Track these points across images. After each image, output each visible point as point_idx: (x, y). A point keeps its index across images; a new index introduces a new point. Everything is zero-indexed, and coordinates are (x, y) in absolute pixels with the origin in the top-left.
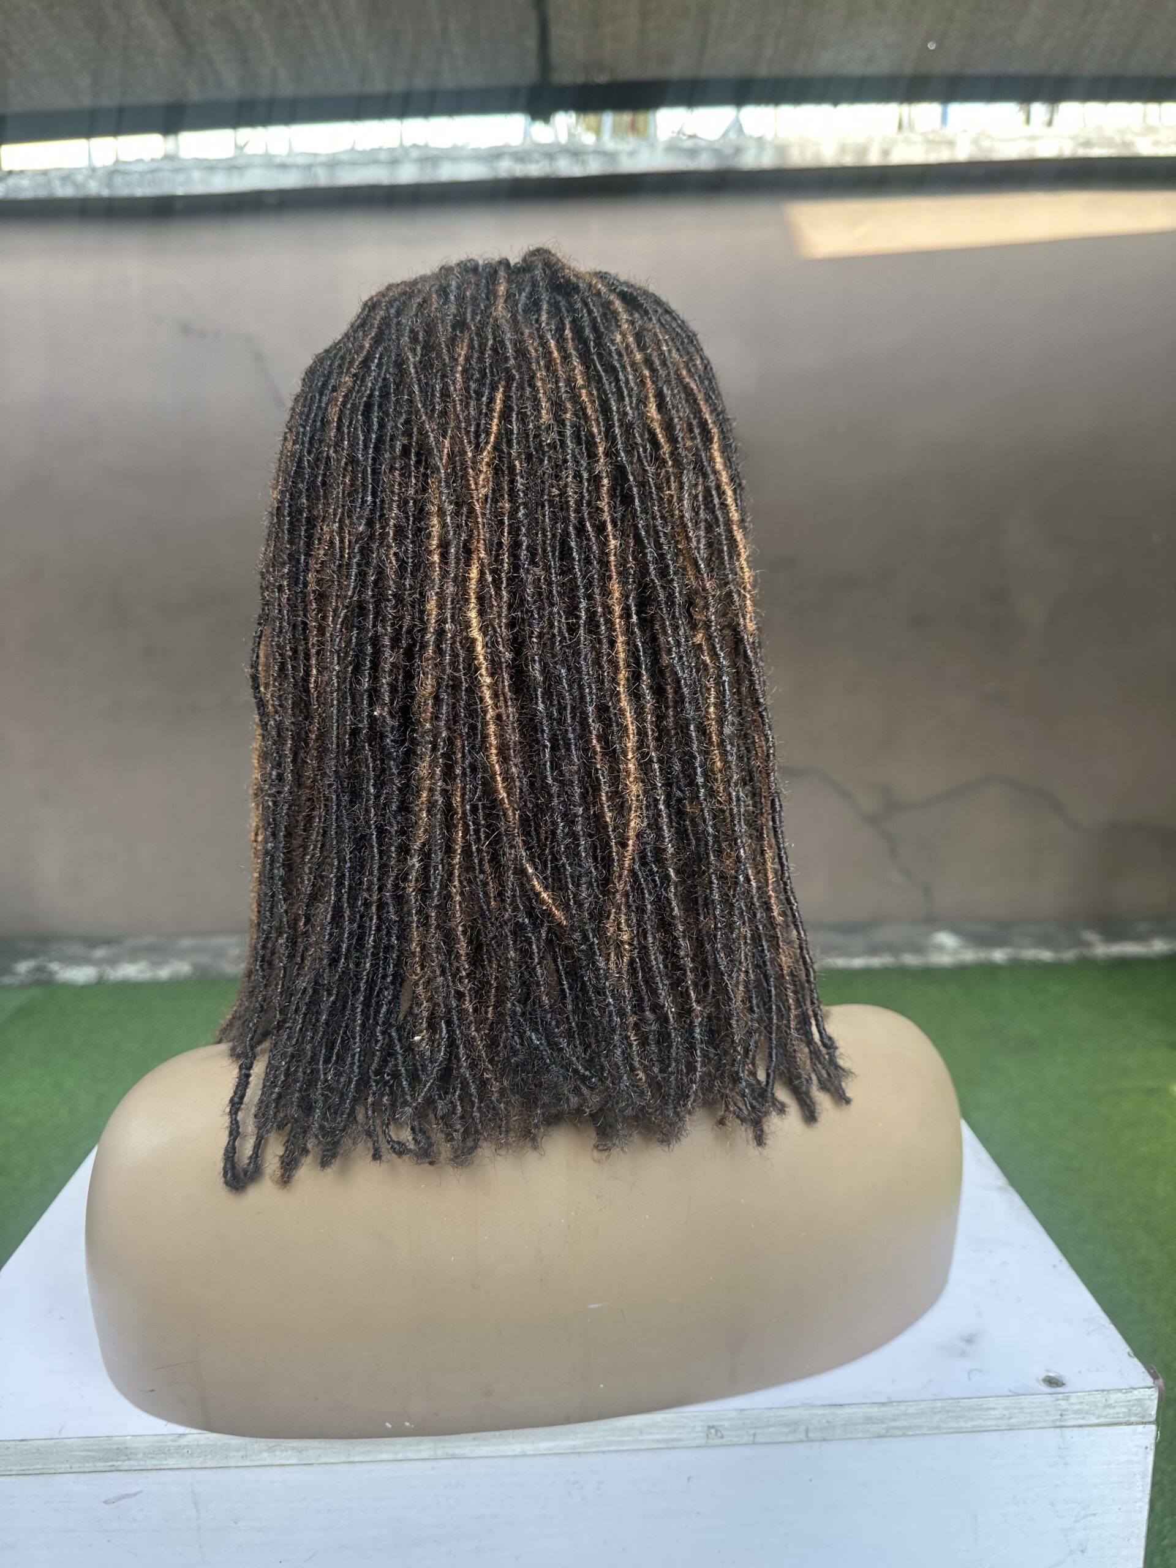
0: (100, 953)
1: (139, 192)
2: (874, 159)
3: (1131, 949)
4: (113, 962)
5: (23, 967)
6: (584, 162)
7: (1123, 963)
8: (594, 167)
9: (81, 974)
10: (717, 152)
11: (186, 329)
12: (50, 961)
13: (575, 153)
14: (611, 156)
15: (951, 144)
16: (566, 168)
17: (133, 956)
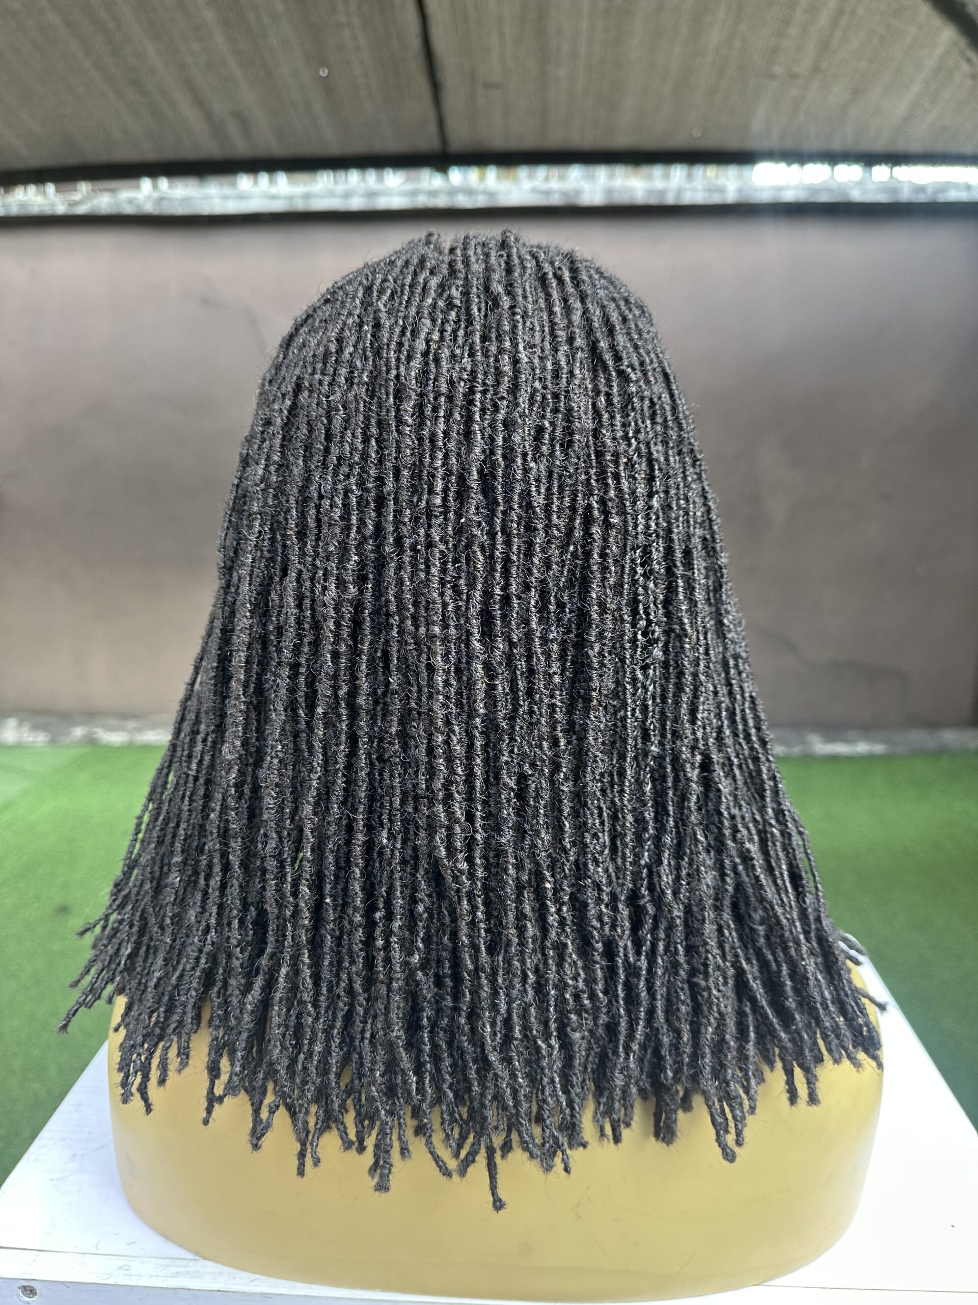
0: (131, 724)
1: (179, 210)
2: (670, 200)
3: (841, 748)
4: (139, 730)
5: (78, 732)
6: (475, 199)
7: (834, 759)
8: (481, 202)
9: (116, 738)
10: (563, 193)
11: (206, 302)
12: (97, 726)
13: (470, 192)
14: (491, 194)
15: (722, 190)
16: (463, 202)
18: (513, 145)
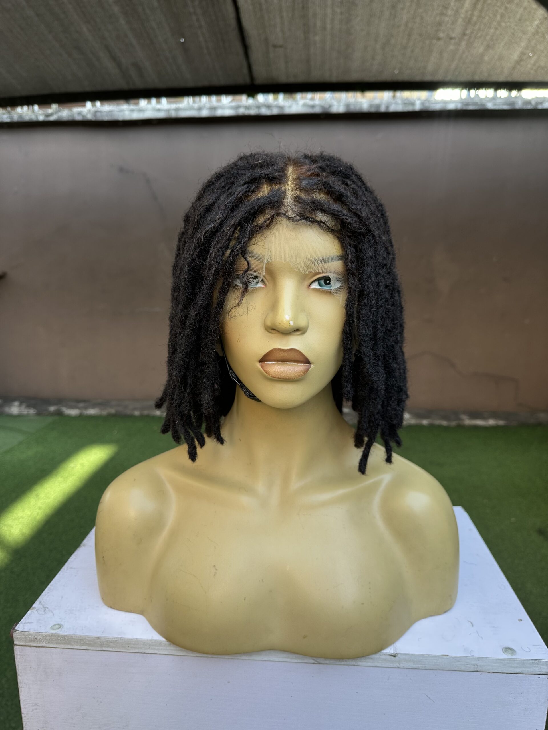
0: (81, 405)
1: (106, 118)
2: (383, 109)
3: (480, 422)
4: (86, 408)
5: (52, 409)
6: (271, 110)
7: (476, 428)
8: (275, 112)
9: (74, 412)
10: (322, 107)
11: (121, 170)
12: (62, 407)
13: (269, 107)
14: (281, 108)
15: (413, 104)
16: (264, 112)
17: (94, 406)
18: (292, 80)
